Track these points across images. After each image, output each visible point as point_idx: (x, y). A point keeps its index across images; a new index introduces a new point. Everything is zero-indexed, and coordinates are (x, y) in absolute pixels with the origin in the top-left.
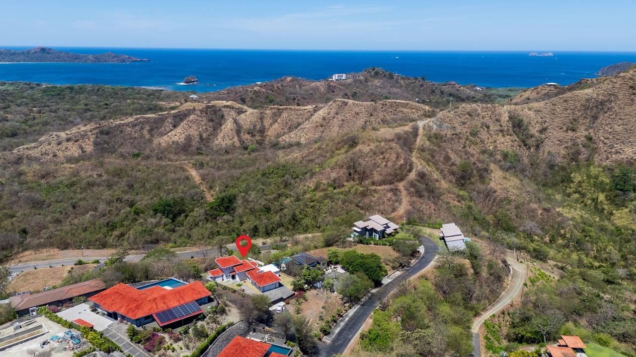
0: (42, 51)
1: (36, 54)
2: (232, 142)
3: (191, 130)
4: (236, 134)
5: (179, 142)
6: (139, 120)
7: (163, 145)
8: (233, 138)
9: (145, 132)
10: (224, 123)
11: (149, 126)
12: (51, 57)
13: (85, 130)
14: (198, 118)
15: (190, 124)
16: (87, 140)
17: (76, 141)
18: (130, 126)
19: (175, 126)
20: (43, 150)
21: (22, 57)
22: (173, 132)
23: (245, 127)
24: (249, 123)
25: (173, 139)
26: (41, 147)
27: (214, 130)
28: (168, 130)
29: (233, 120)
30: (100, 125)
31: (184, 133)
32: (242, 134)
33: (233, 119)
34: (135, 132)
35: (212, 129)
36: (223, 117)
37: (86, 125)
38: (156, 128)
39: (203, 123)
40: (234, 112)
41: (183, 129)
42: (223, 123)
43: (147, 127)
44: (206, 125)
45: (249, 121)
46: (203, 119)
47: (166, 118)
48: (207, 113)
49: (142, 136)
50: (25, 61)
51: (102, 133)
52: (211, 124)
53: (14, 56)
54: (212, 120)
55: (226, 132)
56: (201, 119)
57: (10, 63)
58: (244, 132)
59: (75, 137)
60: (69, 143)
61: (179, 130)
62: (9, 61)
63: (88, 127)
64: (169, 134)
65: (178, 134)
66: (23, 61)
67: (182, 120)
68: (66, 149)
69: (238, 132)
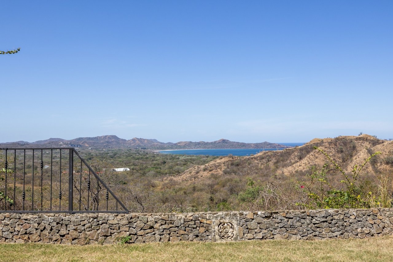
0: (223, 142)
1: (219, 144)
2: (366, 172)
3: (317, 160)
4: (371, 164)
5: (303, 171)
6: (267, 154)
7: (286, 174)
8: (367, 168)
9: (271, 164)
10: (356, 154)
11: (276, 159)
12: (228, 145)
13: (220, 163)
14: (326, 149)
15: (317, 155)
16: (219, 170)
17: (210, 171)
18: (258, 159)
19: (301, 158)
20: (185, 178)
21: (211, 145)
22: (298, 164)
23: (382, 157)
24: (387, 153)
25: (297, 168)
26: (184, 175)
27: (344, 161)
28: (293, 161)
29: (367, 151)
30: (233, 158)
31: (309, 163)
32: (379, 164)
33: (367, 149)
34: (262, 164)
35: (341, 161)
36: (354, 148)
37: (221, 159)
38: (283, 161)
39: (331, 154)
40: (368, 143)
41: (309, 160)
42: (354, 154)
43: (274, 160)
44: (334, 156)
45: (388, 151)
46: (331, 150)
47: (293, 152)
48: (336, 145)
49: (267, 168)
50: (212, 148)
51: (232, 164)
52: (340, 155)
53: (206, 145)
54: (342, 152)
55: (358, 162)
56: (329, 150)
57: (204, 149)
58: (381, 163)
59: (211, 168)
60: (205, 173)
61: (305, 161)
62: (203, 148)
63: (223, 160)
64: (294, 165)
65: (303, 165)
66: (211, 148)
67: (308, 152)
68: (201, 177)
69: (374, 162)
